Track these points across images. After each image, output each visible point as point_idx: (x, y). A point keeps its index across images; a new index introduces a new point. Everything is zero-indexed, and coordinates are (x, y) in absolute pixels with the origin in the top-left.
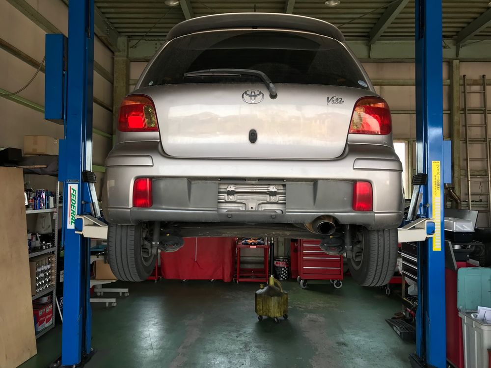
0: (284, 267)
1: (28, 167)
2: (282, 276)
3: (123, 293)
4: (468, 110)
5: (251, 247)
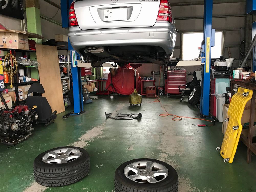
0: (161, 90)
1: (58, 46)
2: (161, 93)
3: (96, 98)
5: (147, 81)
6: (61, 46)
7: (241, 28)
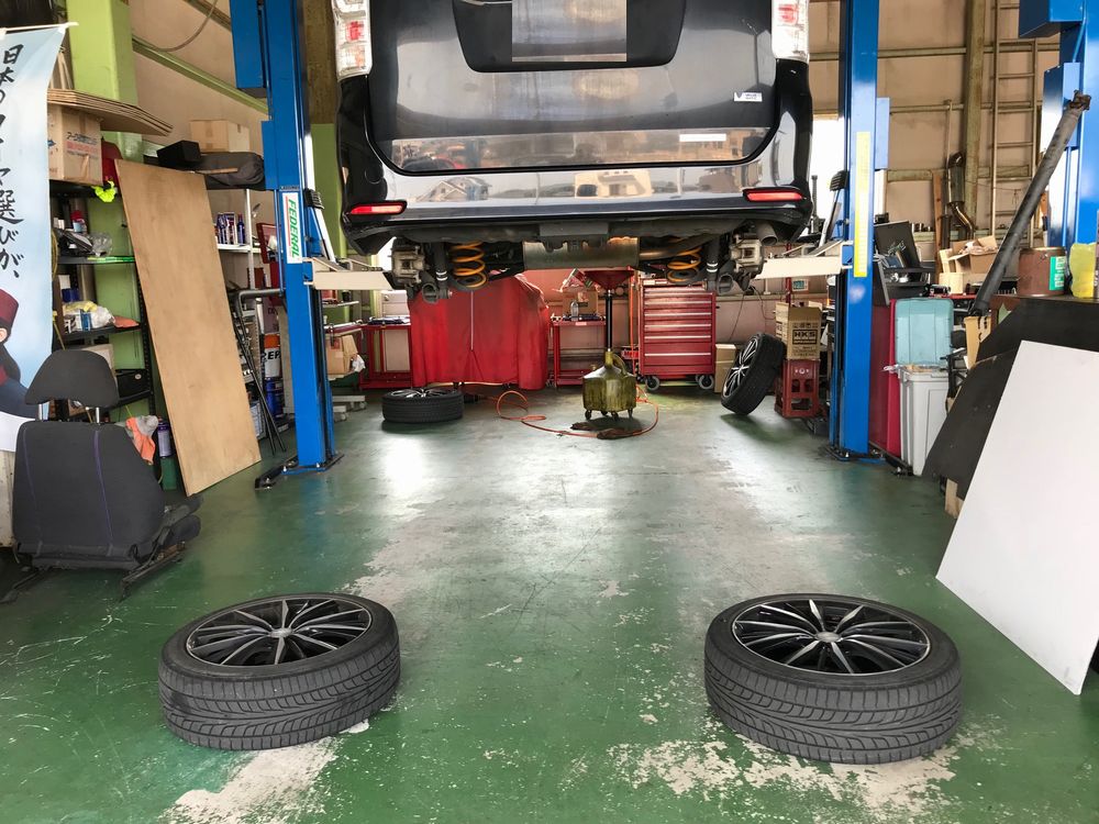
4: (1002, 44)
5: (578, 324)
6: (222, 171)
7: (946, 103)
